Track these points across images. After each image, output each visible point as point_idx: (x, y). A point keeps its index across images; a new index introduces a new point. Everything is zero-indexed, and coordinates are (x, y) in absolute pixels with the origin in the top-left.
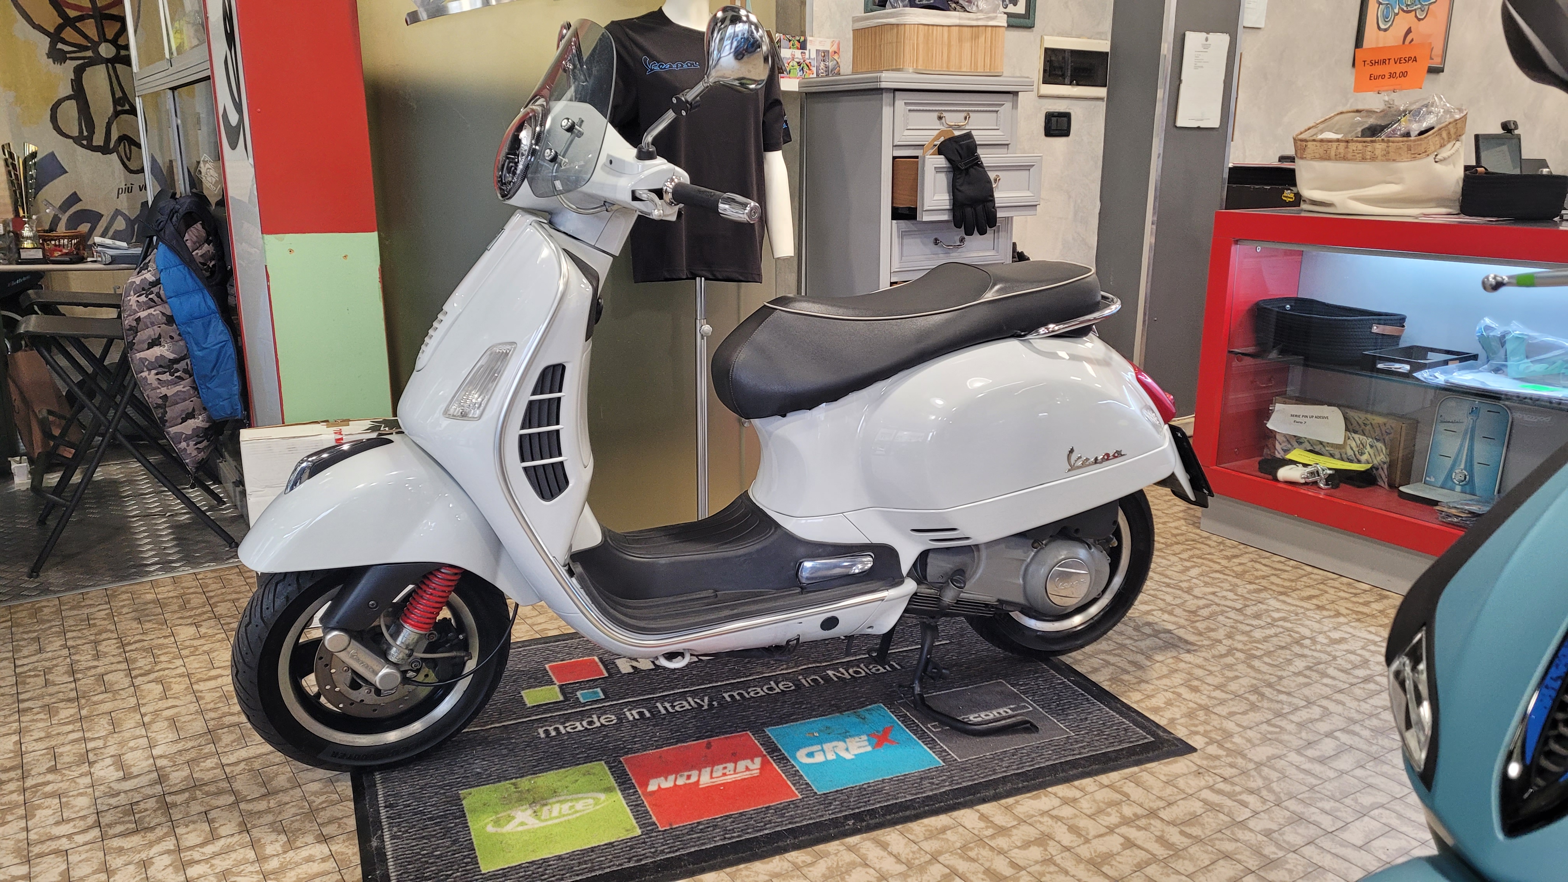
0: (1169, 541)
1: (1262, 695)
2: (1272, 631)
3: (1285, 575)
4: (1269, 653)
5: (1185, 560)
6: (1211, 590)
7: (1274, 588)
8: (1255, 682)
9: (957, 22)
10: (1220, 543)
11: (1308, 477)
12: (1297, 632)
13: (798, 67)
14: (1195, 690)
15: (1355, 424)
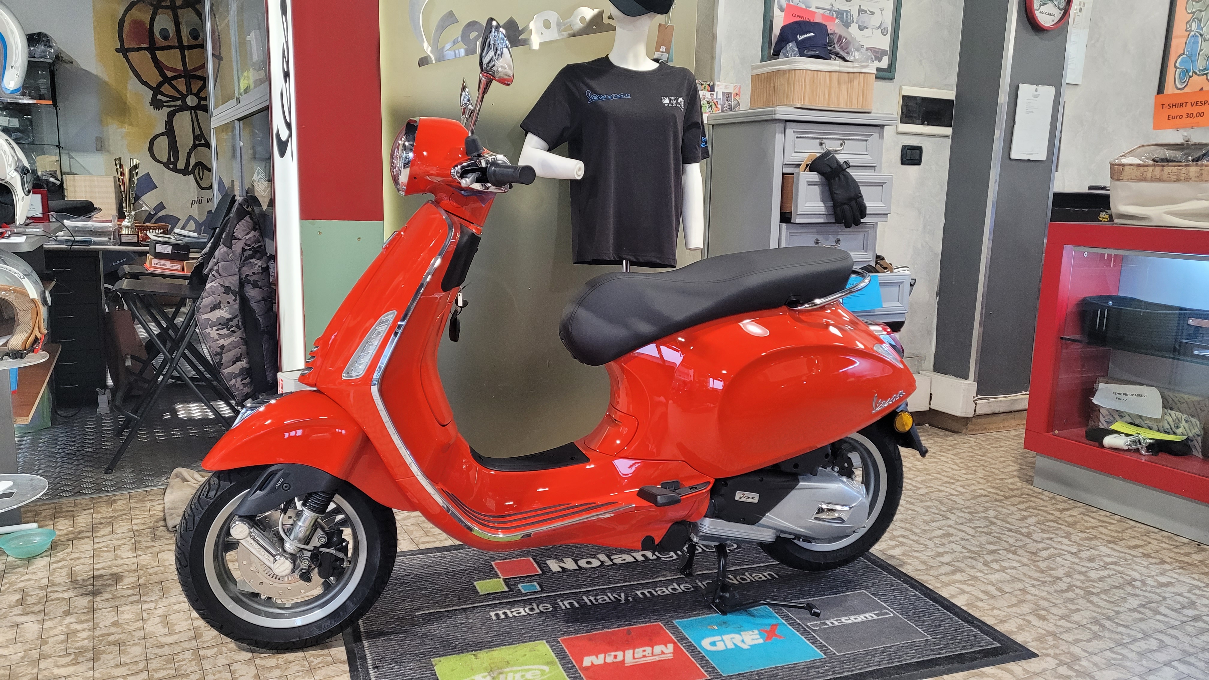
0: (1007, 495)
1: (1103, 626)
2: (1106, 573)
3: (1111, 527)
4: (1105, 592)
5: (1022, 510)
6: (1047, 536)
7: (1104, 537)
8: (1095, 615)
9: (837, 69)
10: (1052, 498)
11: (1130, 445)
12: (1128, 575)
14: (1043, 618)
15: (1170, 401)
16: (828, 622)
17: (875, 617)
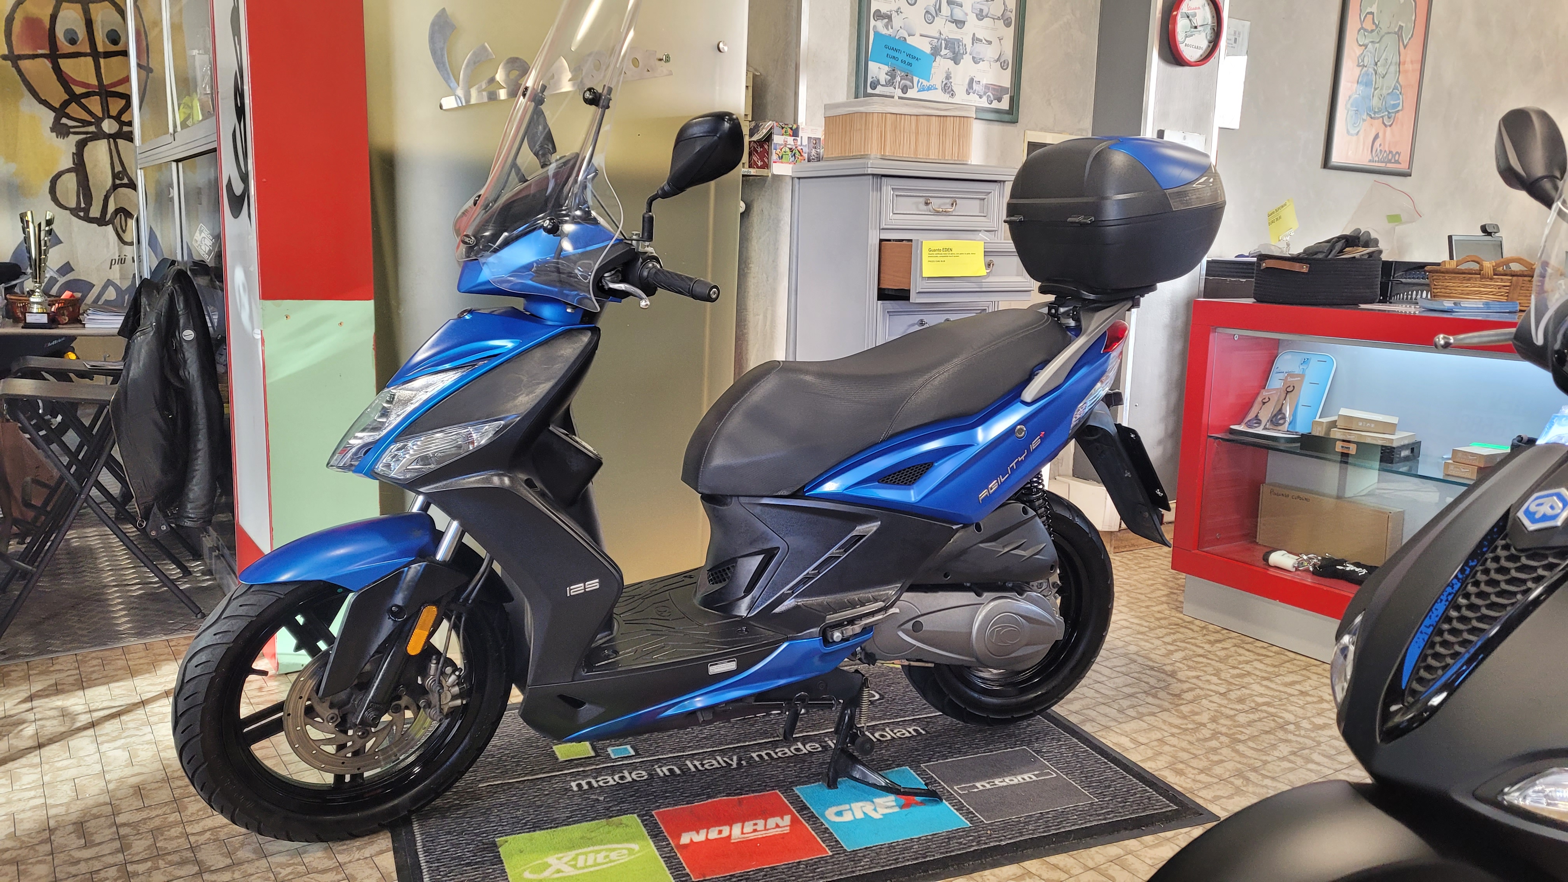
0: (1152, 625)
1: (1248, 779)
2: (1255, 716)
4: (1252, 738)
5: (1168, 644)
6: (1194, 674)
7: (1258, 673)
8: (1239, 766)
10: (1203, 628)
12: (1281, 717)
13: (790, 153)
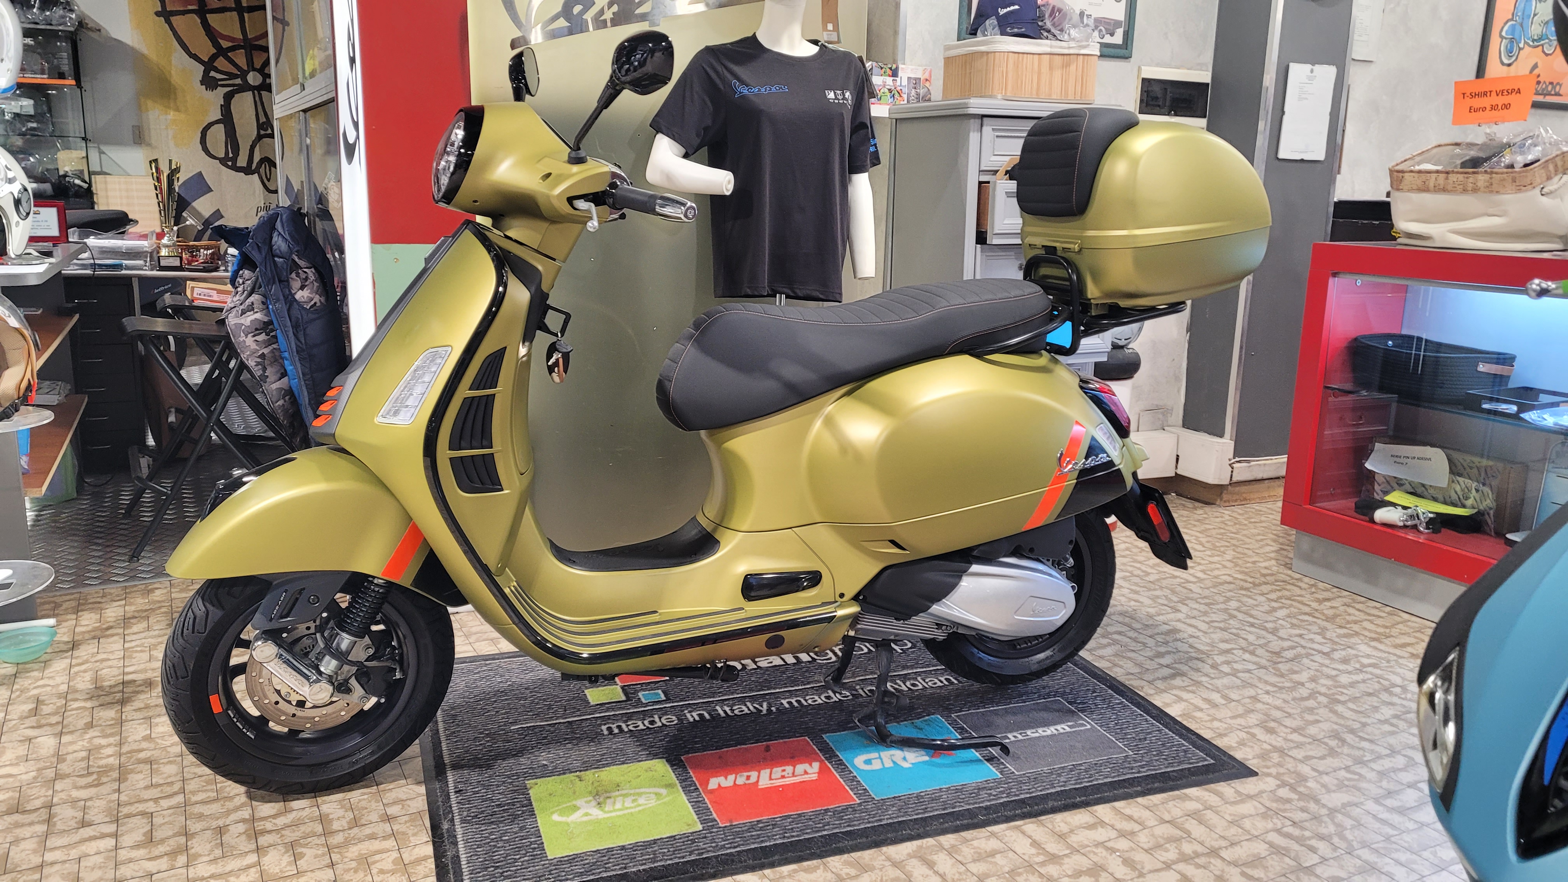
0: (1257, 581)
1: (1343, 741)
2: (1360, 677)
3: (1379, 621)
4: (1354, 699)
5: (1272, 600)
6: (1298, 632)
7: (1367, 633)
8: (1336, 727)
9: (1048, 50)
10: (1312, 585)
11: (1406, 521)
12: (1386, 680)
13: (889, 94)
14: (1271, 731)
15: (1460, 467)
16: (1010, 736)
17: (1068, 729)
